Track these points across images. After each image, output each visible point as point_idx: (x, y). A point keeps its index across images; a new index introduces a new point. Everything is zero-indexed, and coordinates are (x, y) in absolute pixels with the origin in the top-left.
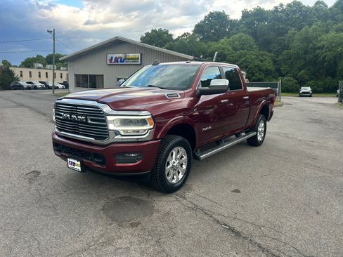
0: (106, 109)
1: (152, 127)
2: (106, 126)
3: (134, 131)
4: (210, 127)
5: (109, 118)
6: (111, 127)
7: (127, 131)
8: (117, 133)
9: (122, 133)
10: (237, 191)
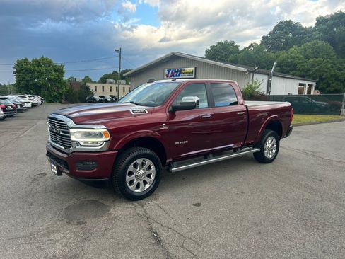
0: (70, 123)
1: (108, 139)
2: (69, 137)
3: (93, 142)
4: (187, 142)
5: (72, 131)
6: (73, 138)
7: (87, 142)
8: (78, 143)
9: (82, 144)
10: (198, 205)
